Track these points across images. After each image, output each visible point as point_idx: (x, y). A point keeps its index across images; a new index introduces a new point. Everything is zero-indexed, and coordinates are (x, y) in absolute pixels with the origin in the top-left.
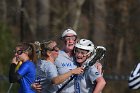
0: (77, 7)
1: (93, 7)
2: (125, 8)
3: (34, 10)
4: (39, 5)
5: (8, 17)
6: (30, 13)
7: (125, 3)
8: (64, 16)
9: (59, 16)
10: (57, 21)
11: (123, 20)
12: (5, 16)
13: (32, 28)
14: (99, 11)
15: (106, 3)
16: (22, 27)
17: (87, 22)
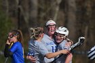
0: (57, 4)
1: (67, 5)
2: (89, 6)
3: (27, 7)
4: (30, 4)
5: (10, 11)
6: (24, 9)
7: (89, 2)
8: (48, 11)
9: (44, 11)
10: (43, 15)
11: (88, 14)
12: (7, 11)
13: (26, 19)
14: (71, 7)
15: (76, 2)
16: (19, 18)
17: (63, 15)
